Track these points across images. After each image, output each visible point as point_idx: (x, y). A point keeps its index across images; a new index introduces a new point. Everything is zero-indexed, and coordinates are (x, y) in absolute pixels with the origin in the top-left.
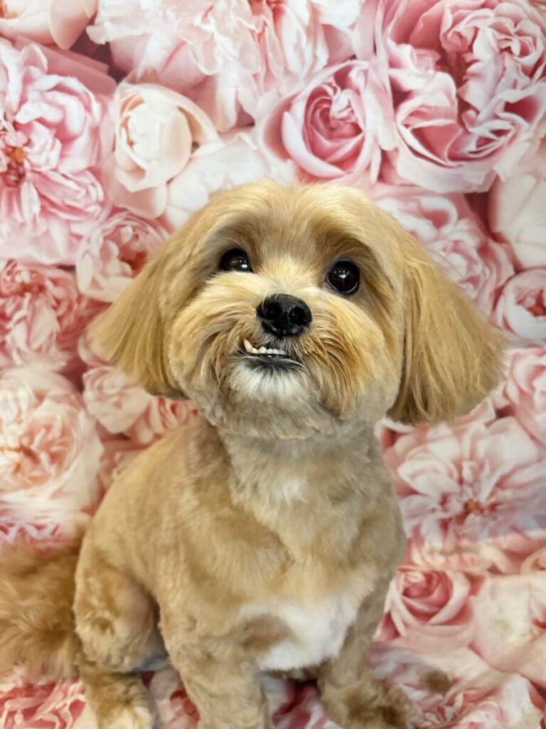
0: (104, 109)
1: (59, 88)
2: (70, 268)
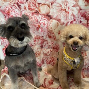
0: (49, 22)
1: (45, 19)
2: (43, 37)
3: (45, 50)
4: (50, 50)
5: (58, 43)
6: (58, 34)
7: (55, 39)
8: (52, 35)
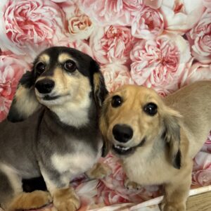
3: (138, 76)
4: (154, 72)
5: (174, 44)
6: (173, 13)
7: (165, 28)
8: (156, 18)
